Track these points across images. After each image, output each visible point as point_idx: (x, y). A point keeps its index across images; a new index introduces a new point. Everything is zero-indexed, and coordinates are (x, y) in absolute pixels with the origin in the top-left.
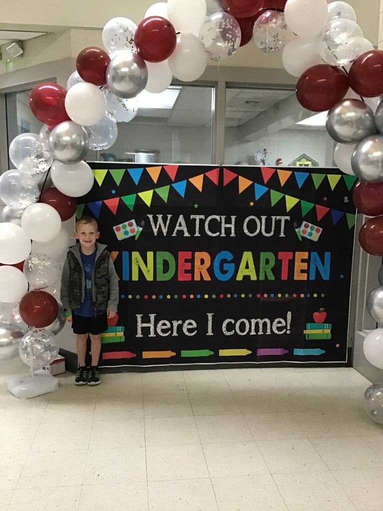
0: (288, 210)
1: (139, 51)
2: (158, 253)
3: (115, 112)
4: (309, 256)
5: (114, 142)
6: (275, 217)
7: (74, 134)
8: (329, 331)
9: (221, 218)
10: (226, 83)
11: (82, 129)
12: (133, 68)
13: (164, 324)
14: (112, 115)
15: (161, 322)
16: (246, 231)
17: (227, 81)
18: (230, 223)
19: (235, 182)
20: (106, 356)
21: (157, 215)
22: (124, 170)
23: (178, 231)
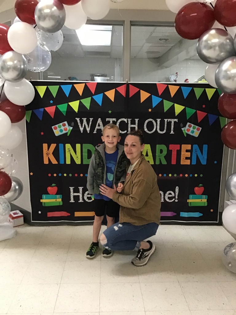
0: (176, 115)
2: (84, 145)
4: (192, 147)
5: (49, 65)
6: (167, 119)
7: (15, 60)
8: (205, 200)
9: (128, 121)
10: (130, 21)
11: (22, 57)
16: (146, 130)
18: (135, 124)
19: (138, 94)
20: (50, 214)
21: (83, 119)
22: (59, 86)
23: (98, 130)
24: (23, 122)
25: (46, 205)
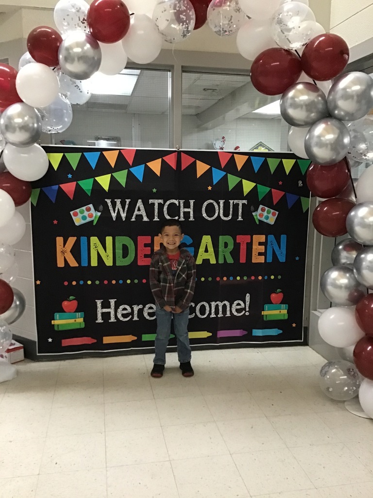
0: (245, 194)
1: (91, 31)
2: (117, 238)
3: (69, 93)
4: (266, 239)
5: (69, 125)
6: (233, 201)
7: (26, 116)
8: (285, 312)
9: (179, 202)
10: (182, 67)
11: (35, 110)
12: (85, 48)
13: (125, 309)
14: (66, 96)
15: (121, 307)
16: (204, 215)
17: (183, 65)
18: (189, 207)
19: (193, 166)
20: (66, 342)
21: (115, 200)
22: (81, 154)
23: (137, 215)
24: (27, 206)
25: (61, 329)
